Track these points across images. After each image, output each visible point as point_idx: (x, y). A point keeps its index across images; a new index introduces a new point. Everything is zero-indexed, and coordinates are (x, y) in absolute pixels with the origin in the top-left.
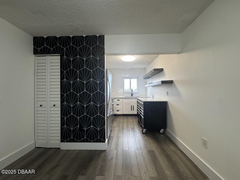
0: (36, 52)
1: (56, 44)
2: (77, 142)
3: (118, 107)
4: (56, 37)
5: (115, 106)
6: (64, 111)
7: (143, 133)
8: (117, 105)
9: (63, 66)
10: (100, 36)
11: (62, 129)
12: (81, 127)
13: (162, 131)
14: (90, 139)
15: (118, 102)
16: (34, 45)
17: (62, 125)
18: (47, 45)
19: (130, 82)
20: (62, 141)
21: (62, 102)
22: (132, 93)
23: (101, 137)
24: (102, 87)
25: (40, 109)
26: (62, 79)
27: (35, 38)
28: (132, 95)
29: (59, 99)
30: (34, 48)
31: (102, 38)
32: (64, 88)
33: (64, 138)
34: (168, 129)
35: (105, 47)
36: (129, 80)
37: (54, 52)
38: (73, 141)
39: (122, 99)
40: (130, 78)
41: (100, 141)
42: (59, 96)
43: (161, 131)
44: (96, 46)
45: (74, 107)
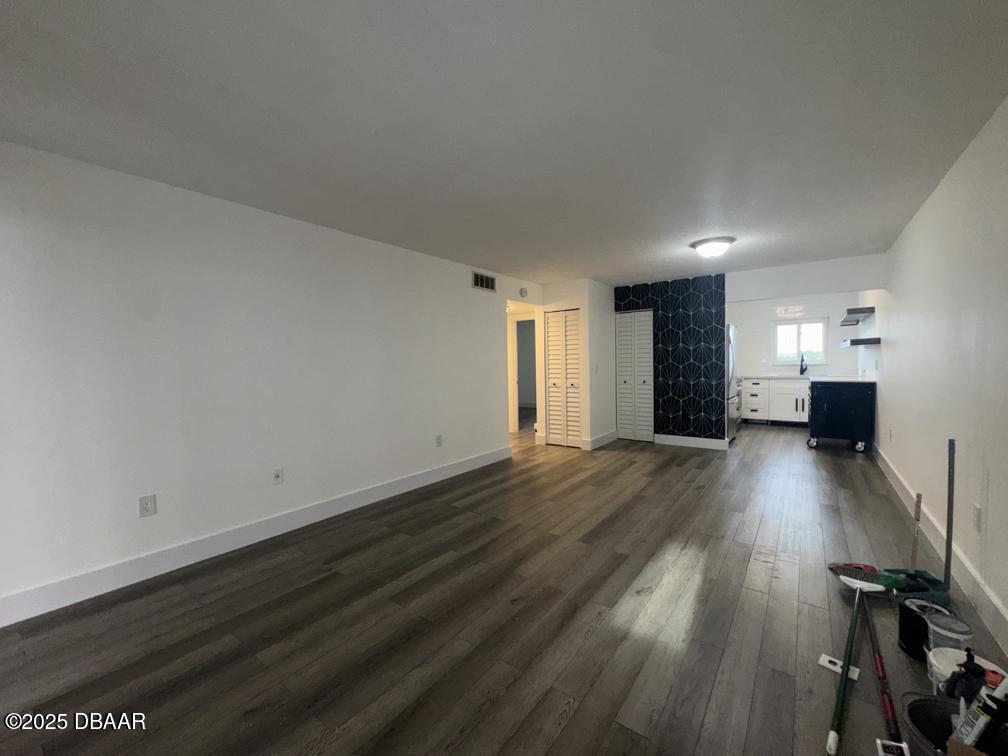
0: (618, 308)
1: (647, 295)
3: (754, 403)
4: (646, 285)
5: (746, 398)
6: (659, 391)
7: (810, 447)
8: (752, 395)
9: (658, 326)
10: (717, 276)
11: (655, 415)
12: (685, 414)
13: (860, 446)
14: (700, 433)
15: (755, 390)
16: (616, 299)
18: (634, 297)
19: (799, 333)
20: (655, 432)
21: (656, 377)
22: (802, 366)
23: (717, 431)
24: (721, 354)
25: (625, 386)
26: (656, 343)
27: (617, 290)
28: (803, 371)
29: (652, 373)
30: (616, 303)
31: (720, 279)
32: (659, 358)
33: (659, 428)
36: (795, 327)
37: (644, 307)
38: (673, 433)
39: (767, 381)
40: (797, 321)
41: (716, 437)
42: (652, 369)
43: (857, 446)
44: (711, 292)
45: (674, 385)
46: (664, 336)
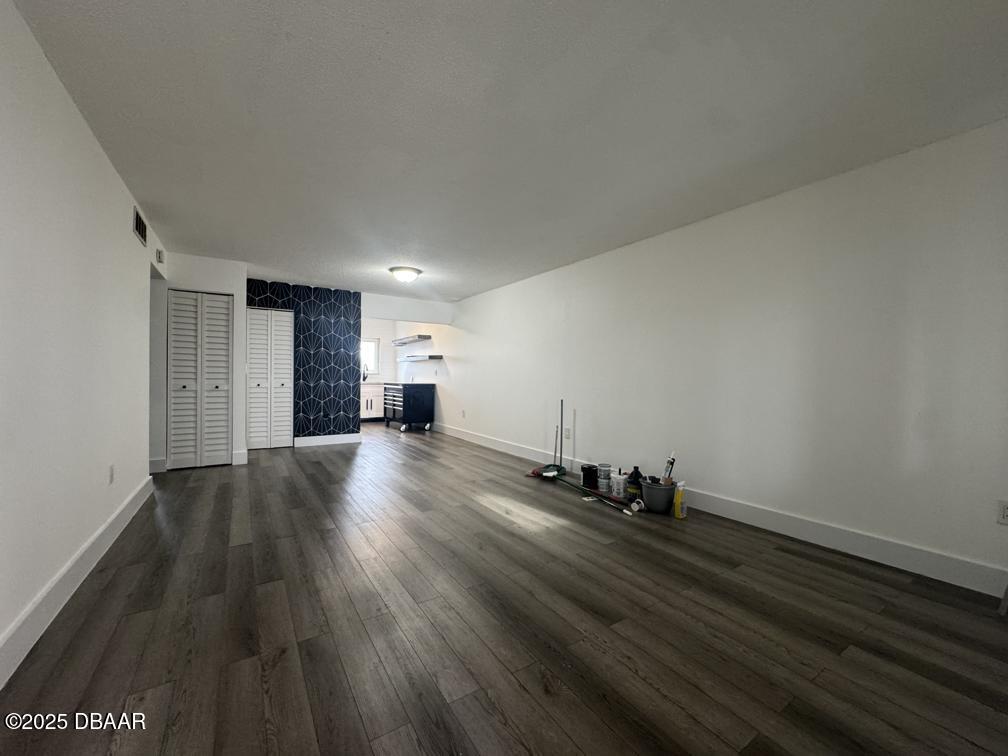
0: (251, 302)
1: (288, 295)
2: (318, 435)
4: (287, 285)
6: (299, 394)
10: (354, 293)
11: (295, 419)
12: (326, 415)
13: (428, 426)
14: (339, 430)
16: (249, 292)
17: (296, 413)
18: (272, 293)
20: (295, 436)
21: (296, 380)
23: (354, 426)
25: (258, 390)
27: (249, 281)
30: (248, 296)
31: (357, 296)
32: (300, 361)
33: (299, 431)
34: (436, 423)
35: (362, 308)
37: (285, 306)
41: (353, 432)
42: (292, 372)
43: (426, 428)
44: (350, 306)
45: (315, 387)
46: (304, 338)
